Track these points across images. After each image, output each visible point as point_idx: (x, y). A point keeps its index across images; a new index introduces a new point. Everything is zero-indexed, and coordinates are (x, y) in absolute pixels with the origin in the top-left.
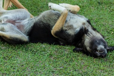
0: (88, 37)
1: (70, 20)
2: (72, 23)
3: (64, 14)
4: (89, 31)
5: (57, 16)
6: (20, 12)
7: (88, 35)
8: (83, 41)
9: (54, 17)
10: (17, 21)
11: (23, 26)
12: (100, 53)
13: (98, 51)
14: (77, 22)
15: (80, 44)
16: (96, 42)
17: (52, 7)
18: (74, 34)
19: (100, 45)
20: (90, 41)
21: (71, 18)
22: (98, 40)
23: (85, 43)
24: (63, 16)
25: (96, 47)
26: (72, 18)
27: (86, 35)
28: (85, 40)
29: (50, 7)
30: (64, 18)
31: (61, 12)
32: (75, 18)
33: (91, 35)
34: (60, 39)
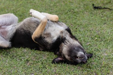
0: (65, 45)
1: (48, 28)
2: (50, 31)
3: (43, 23)
4: (66, 40)
5: (36, 24)
6: (8, 17)
7: (65, 43)
8: (60, 49)
9: (33, 25)
10: (3, 27)
11: (7, 32)
12: (80, 60)
13: (78, 58)
14: (54, 30)
15: (58, 53)
16: (74, 49)
17: (32, 14)
18: (51, 42)
19: (79, 51)
20: (68, 49)
21: (49, 26)
22: (76, 47)
23: (63, 52)
24: (42, 24)
25: (76, 53)
26: (51, 26)
27: (63, 44)
28: (62, 49)
29: (31, 13)
30: (43, 26)
31: (40, 20)
32: (53, 27)
33: (68, 43)
34: (40, 45)
